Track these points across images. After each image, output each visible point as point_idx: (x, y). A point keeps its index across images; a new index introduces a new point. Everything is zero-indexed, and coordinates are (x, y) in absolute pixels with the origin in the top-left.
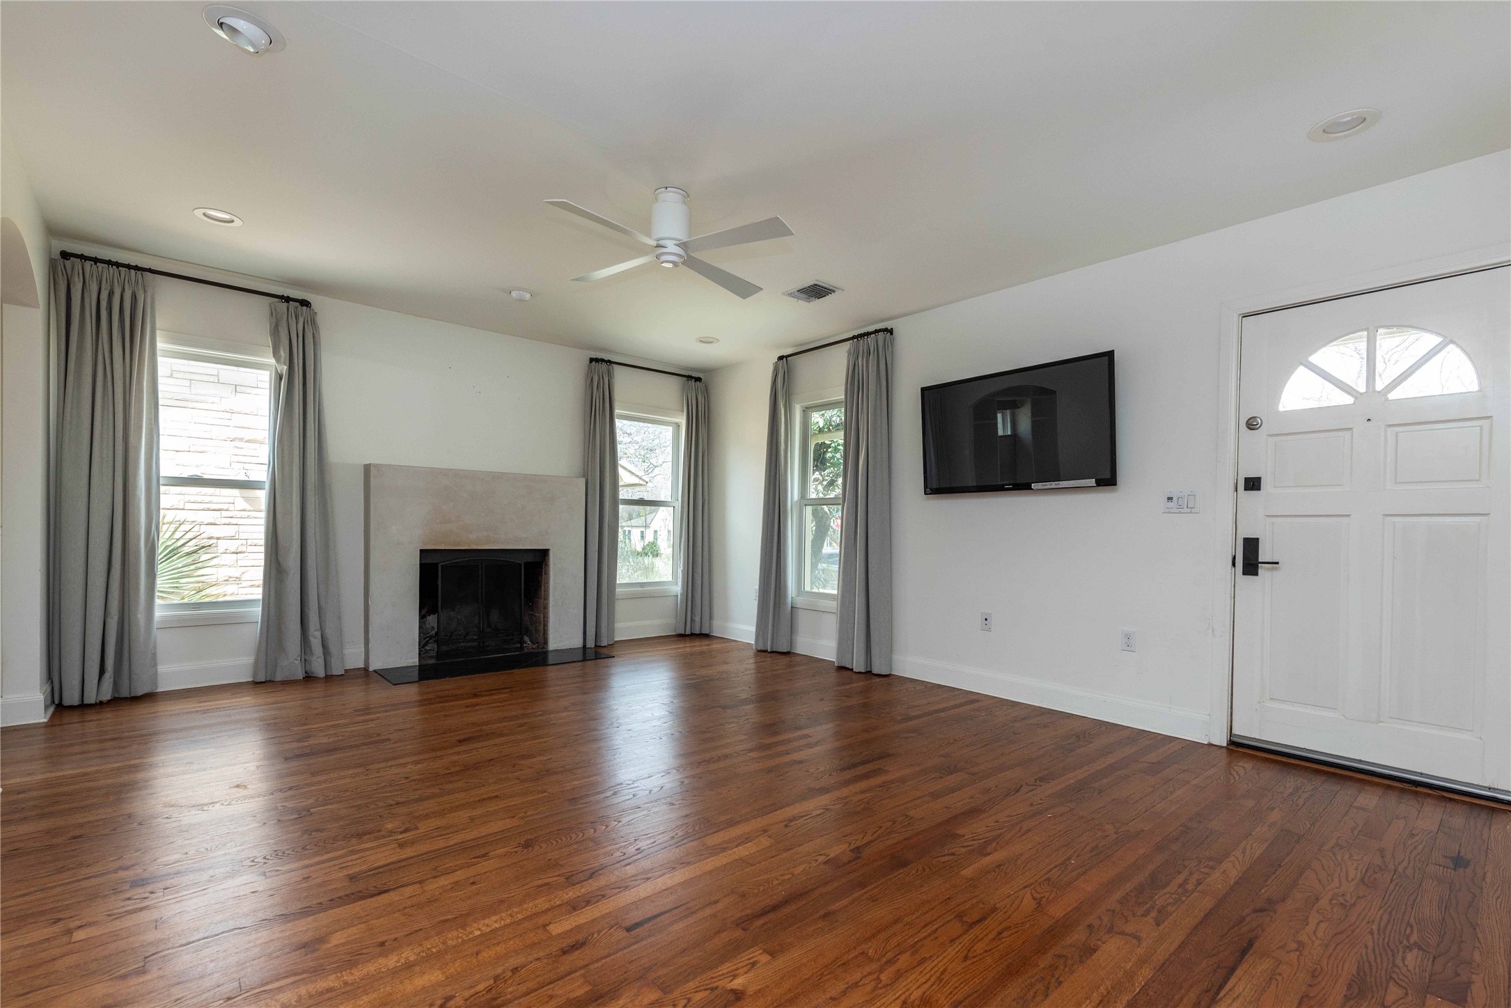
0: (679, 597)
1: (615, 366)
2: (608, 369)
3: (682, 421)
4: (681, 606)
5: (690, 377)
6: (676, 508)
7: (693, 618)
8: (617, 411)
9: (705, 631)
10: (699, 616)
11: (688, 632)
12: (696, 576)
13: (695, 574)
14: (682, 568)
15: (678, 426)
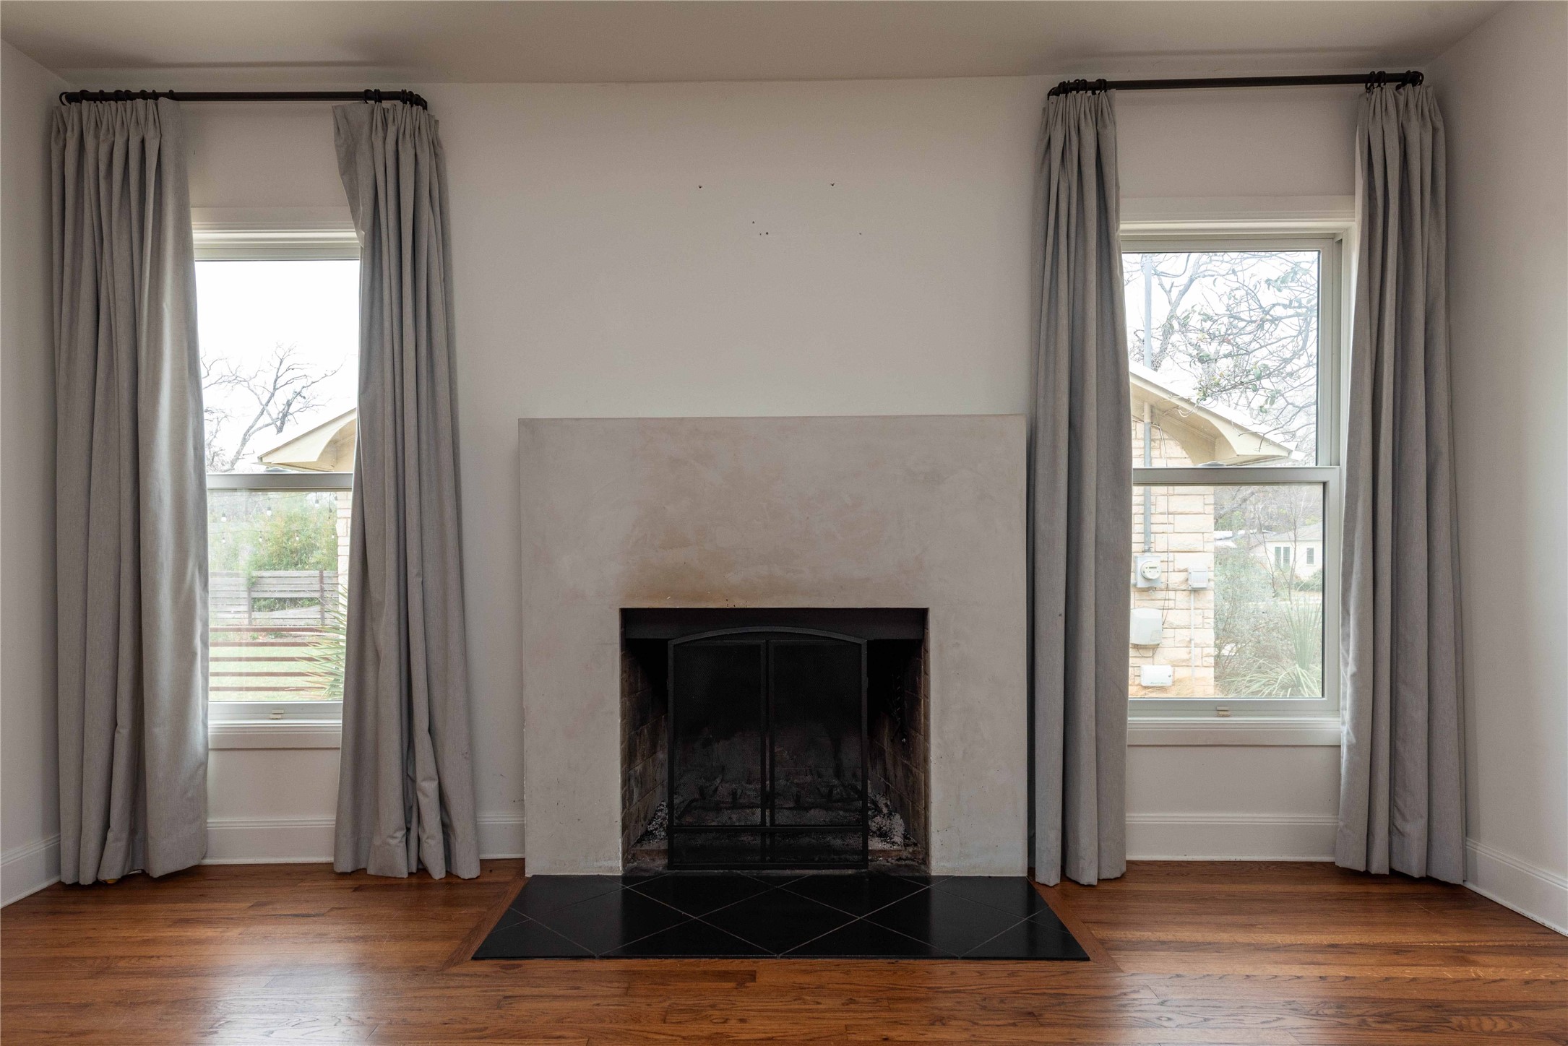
0: (1344, 750)
1: (1118, 95)
2: (1096, 106)
3: (1351, 225)
4: (1350, 784)
5: (1373, 80)
6: (1332, 487)
7: (1399, 822)
8: (1126, 226)
9: (1447, 871)
10: (1422, 822)
11: (1379, 865)
12: (1405, 693)
13: (1402, 689)
14: (1351, 668)
15: (1334, 242)
